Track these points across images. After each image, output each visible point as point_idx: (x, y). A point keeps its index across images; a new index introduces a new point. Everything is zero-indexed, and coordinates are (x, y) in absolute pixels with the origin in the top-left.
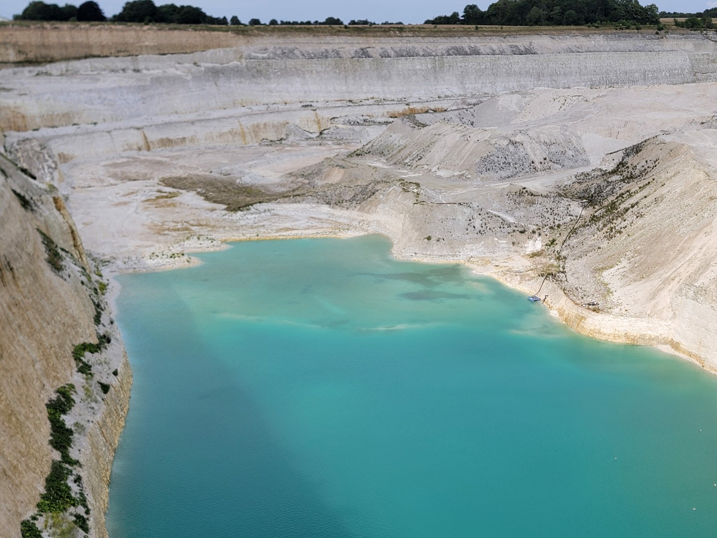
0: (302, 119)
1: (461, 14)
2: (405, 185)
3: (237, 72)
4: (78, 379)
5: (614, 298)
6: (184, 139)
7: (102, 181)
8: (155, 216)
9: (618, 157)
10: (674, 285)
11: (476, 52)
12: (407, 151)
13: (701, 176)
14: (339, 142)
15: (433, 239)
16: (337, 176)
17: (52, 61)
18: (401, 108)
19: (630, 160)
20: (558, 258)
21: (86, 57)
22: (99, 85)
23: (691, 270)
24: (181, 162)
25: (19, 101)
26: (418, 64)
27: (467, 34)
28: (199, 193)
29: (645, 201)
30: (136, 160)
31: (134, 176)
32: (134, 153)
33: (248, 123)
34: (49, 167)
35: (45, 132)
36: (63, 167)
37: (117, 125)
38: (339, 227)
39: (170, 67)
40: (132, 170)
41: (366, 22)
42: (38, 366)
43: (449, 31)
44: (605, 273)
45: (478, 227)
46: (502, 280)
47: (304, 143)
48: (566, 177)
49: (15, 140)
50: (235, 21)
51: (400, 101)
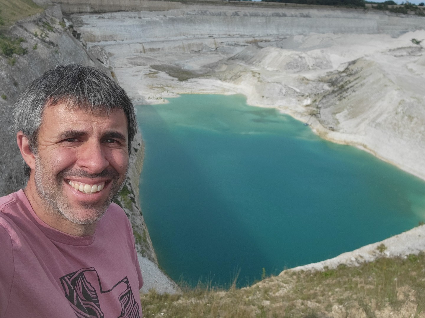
0: (208, 42)
2: (254, 73)
3: (182, 20)
5: (341, 125)
6: (159, 49)
7: (126, 65)
8: (149, 81)
9: (346, 66)
10: (367, 121)
11: (285, 15)
13: (382, 76)
14: (224, 53)
15: (265, 98)
16: (224, 68)
17: (105, 12)
18: (251, 39)
19: (351, 67)
20: (317, 108)
21: (119, 11)
22: (125, 23)
23: (375, 115)
24: (158, 59)
25: (92, 29)
26: (260, 20)
28: (166, 73)
29: (356, 85)
30: (139, 57)
31: (139, 64)
32: (139, 54)
33: (186, 43)
34: (105, 58)
35: (103, 43)
36: (110, 58)
37: (132, 41)
38: (225, 90)
39: (155, 17)
40: (138, 61)
44: (337, 115)
45: (284, 93)
46: (293, 116)
47: (209, 53)
48: (322, 73)
49: (91, 46)
51: (251, 36)
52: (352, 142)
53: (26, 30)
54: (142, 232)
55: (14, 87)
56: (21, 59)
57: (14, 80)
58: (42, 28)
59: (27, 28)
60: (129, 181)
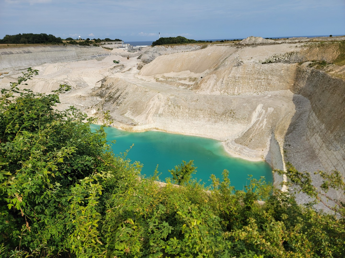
5: (136, 121)
9: (101, 83)
19: (104, 83)
29: (122, 94)
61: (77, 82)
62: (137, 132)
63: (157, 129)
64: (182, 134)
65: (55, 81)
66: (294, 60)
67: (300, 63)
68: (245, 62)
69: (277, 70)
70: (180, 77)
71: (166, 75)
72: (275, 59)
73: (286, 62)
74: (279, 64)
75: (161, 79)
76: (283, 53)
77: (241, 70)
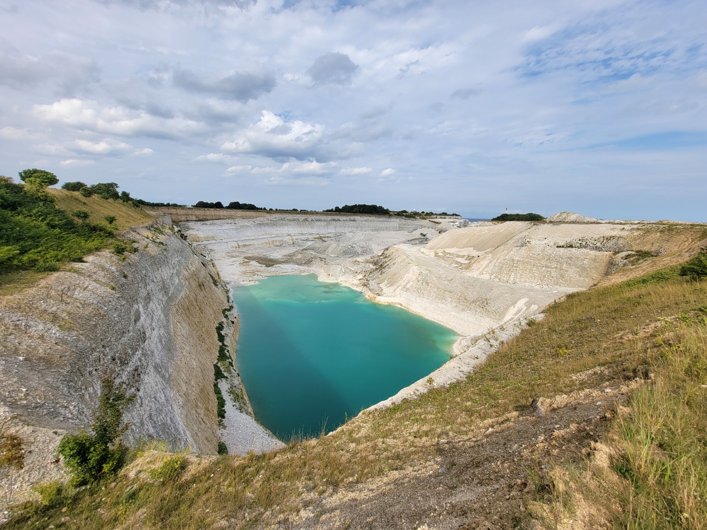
0: (287, 239)
1: (334, 209)
2: (321, 259)
3: (267, 224)
4: (224, 320)
5: (384, 291)
6: (250, 245)
7: (225, 258)
8: (243, 268)
9: (382, 251)
10: (400, 288)
11: (339, 220)
12: (321, 249)
13: (406, 257)
14: (299, 246)
15: (330, 275)
16: (300, 256)
17: (208, 220)
18: (317, 236)
19: (385, 252)
20: (367, 280)
21: (219, 219)
22: (223, 228)
23: (405, 283)
24: (250, 252)
25: (197, 233)
26: (322, 223)
27: (336, 215)
28: (257, 261)
29: (390, 264)
30: (235, 251)
31: (235, 256)
32: (234, 249)
33: (271, 240)
34: (207, 253)
35: (205, 242)
36: (212, 253)
37: (229, 240)
38: (301, 272)
39: (246, 223)
40: (234, 254)
41: (305, 210)
42: (212, 316)
43: (331, 214)
44: (381, 284)
45: (343, 272)
46: (351, 287)
47: (288, 246)
48: (368, 257)
49: (196, 245)
50: (265, 209)
51: (317, 234)
52: (392, 303)
53: (138, 233)
54: (240, 390)
55: (124, 280)
56: (132, 256)
57: (124, 273)
58: (153, 232)
59: (140, 233)
60: (227, 348)
61: (364, 249)
62: (380, 303)
63: (401, 305)
64: (424, 316)
65: (345, 245)
66: (610, 248)
67: (616, 253)
68: (533, 242)
69: (578, 258)
70: (460, 254)
71: (448, 250)
72: (580, 244)
73: (597, 248)
74: (584, 250)
75: (441, 254)
76: (596, 237)
77: (523, 251)
